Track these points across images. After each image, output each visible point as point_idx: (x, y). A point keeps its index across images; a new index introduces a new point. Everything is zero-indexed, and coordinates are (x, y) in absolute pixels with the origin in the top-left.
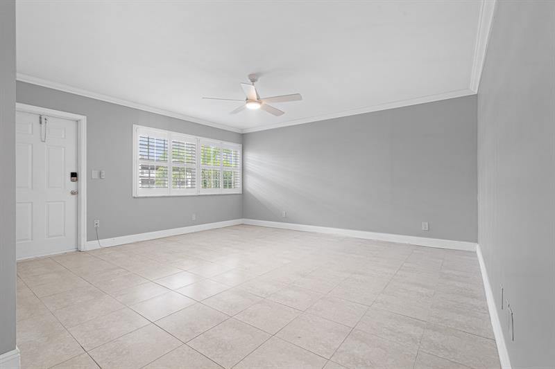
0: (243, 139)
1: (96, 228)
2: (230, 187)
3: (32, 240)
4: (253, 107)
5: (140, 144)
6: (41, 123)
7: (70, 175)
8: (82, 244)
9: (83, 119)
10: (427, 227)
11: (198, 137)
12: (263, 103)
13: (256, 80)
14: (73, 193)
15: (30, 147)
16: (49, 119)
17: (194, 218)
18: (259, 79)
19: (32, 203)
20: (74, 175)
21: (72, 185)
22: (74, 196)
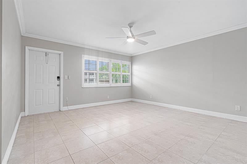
0: (132, 59)
1: (67, 101)
2: (126, 82)
3: (43, 105)
4: (131, 40)
5: (85, 63)
6: (46, 56)
7: (57, 78)
8: (61, 108)
9: (62, 53)
10: (239, 108)
11: (110, 59)
12: (136, 38)
13: (132, 26)
14: (58, 85)
15: (42, 66)
16: (49, 54)
17: (108, 98)
18: (134, 26)
19: (43, 89)
20: (58, 78)
21: (58, 82)
22: (58, 87)
